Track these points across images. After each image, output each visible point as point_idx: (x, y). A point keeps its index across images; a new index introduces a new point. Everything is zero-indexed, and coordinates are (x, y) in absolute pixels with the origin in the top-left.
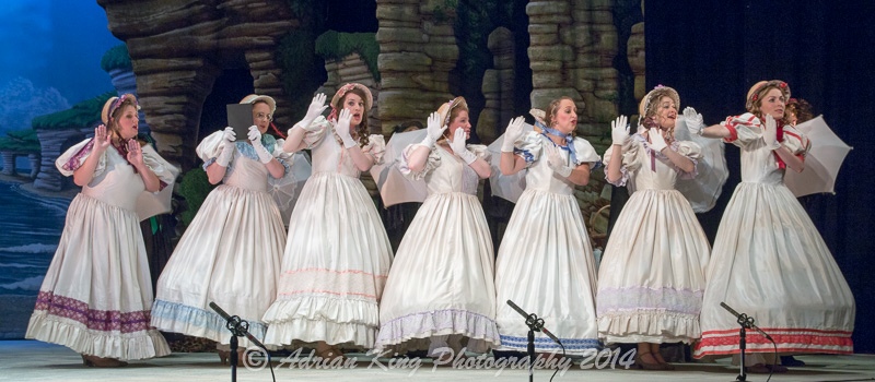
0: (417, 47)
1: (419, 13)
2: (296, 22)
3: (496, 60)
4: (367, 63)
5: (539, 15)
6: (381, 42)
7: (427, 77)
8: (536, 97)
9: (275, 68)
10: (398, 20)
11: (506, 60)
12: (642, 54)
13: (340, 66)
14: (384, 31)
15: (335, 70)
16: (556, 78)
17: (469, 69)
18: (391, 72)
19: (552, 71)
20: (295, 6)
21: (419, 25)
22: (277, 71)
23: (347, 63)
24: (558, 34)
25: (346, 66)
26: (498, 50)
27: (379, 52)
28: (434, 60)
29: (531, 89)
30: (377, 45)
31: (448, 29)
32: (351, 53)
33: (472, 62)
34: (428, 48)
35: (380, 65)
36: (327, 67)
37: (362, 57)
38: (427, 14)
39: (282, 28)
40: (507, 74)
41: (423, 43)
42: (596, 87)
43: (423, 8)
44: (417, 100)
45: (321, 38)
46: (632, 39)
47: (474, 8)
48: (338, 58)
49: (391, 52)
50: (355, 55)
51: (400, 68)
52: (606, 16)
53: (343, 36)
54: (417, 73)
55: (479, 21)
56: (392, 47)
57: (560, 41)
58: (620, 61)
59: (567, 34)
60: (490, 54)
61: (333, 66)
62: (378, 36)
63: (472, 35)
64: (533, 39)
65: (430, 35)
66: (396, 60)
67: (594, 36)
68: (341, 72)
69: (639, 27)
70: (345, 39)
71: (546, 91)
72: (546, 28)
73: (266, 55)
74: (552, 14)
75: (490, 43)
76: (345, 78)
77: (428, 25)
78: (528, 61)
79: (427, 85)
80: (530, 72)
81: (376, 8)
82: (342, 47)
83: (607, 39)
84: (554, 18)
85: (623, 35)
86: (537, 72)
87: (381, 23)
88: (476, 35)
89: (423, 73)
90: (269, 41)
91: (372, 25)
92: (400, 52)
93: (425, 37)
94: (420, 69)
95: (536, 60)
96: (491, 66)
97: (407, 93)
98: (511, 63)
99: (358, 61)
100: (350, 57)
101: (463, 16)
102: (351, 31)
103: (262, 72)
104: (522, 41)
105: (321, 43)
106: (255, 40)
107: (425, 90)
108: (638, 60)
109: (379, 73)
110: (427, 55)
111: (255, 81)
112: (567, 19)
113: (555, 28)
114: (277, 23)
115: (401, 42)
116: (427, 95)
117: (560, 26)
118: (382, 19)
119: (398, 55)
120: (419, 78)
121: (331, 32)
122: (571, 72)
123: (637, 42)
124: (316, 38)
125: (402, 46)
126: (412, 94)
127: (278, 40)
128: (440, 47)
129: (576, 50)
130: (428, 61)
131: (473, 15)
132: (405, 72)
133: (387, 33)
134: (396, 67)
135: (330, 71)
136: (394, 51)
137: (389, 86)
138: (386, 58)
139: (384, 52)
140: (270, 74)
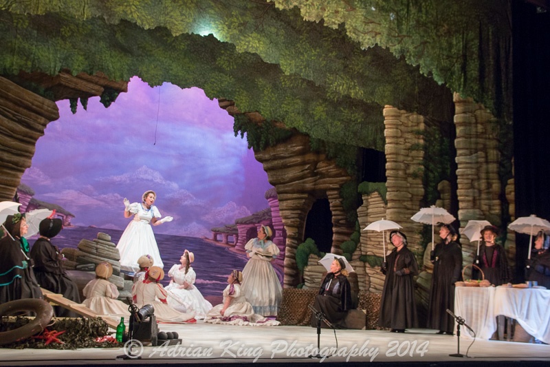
0: (405, 189)
1: (406, 174)
2: (349, 178)
3: (442, 196)
4: (381, 196)
5: (462, 175)
6: (388, 187)
7: (409, 203)
8: (461, 214)
9: (340, 198)
10: (396, 177)
11: (447, 195)
12: (513, 193)
13: (369, 197)
14: (389, 182)
15: (367, 199)
16: (470, 204)
17: (429, 199)
18: (392, 200)
19: (469, 201)
20: (349, 171)
21: (405, 179)
22: (341, 200)
23: (373, 196)
24: (472, 184)
25: (372, 198)
26: (443, 191)
27: (387, 191)
28: (413, 195)
29: (458, 209)
30: (386, 188)
31: (419, 181)
32: (374, 192)
33: (430, 196)
34: (410, 190)
35: (387, 197)
36: (363, 198)
37: (379, 194)
38: (409, 174)
39: (342, 181)
40: (447, 202)
41: (408, 187)
42: (490, 209)
43: (408, 171)
44: (405, 213)
45: (361, 185)
46: (508, 187)
47: (432, 172)
48: (368, 193)
49: (392, 191)
50: (376, 193)
51: (396, 198)
52: (495, 176)
53: (371, 184)
54: (404, 201)
55: (434, 177)
56: (393, 189)
57: (472, 187)
58: (502, 197)
59: (476, 184)
60: (439, 193)
61: (366, 197)
62: (387, 184)
63: (431, 184)
64: (459, 186)
65: (411, 184)
66: (395, 195)
67: (489, 185)
68: (370, 200)
69: (511, 181)
70: (371, 185)
71: (466, 210)
72: (466, 181)
73: (336, 192)
74: (468, 175)
75: (439, 188)
76: (371, 203)
77: (410, 179)
78: (457, 196)
79: (409, 206)
80: (458, 201)
81: (385, 171)
82: (370, 189)
83: (496, 186)
84: (470, 177)
85: (503, 184)
86: (462, 201)
87: (388, 178)
88: (433, 184)
89: (407, 201)
90: (337, 186)
91: (384, 179)
92: (397, 191)
93: (408, 185)
94: (406, 199)
95: (461, 196)
96: (440, 198)
97: (399, 210)
98: (449, 197)
99: (377, 195)
101: (426, 176)
102: (374, 182)
103: (333, 200)
104: (454, 187)
105: (361, 187)
106: (331, 186)
107: (408, 209)
108: (511, 196)
109: (387, 201)
110: (409, 192)
111: (331, 204)
112: (476, 177)
113: (470, 181)
114: (341, 178)
115: (397, 187)
116: (409, 211)
117: (472, 180)
118: (388, 176)
119: (396, 193)
120: (405, 203)
121: (365, 182)
122: (478, 202)
123: (510, 188)
124: (358, 185)
125: (398, 189)
126: (402, 211)
127: (341, 186)
128: (415, 189)
129: (480, 192)
130: (410, 196)
131: (431, 175)
132: (399, 200)
133: (391, 183)
134: (394, 198)
135: (364, 200)
136: (394, 191)
137: (391, 207)
138: (390, 194)
139: (389, 191)
140: (337, 201)
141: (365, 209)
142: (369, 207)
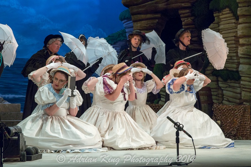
4: (232, 12)
6: (239, 3)
9: (192, 16)
13: (221, 14)
15: (218, 16)
18: (244, 16)
22: (192, 18)
23: (224, 13)
25: (223, 14)
27: (238, 7)
30: (237, 4)
32: (225, 8)
35: (238, 13)
36: (215, 15)
37: (231, 10)
48: (219, 10)
49: (243, 7)
50: (227, 9)
51: (248, 14)
56: (244, 5)
61: (217, 14)
66: (246, 10)
68: (221, 17)
73: (188, 11)
76: (222, 20)
82: (221, 6)
90: (188, 5)
92: (248, 6)
99: (228, 12)
100: (225, 10)
103: (185, 19)
105: (212, 4)
106: (183, 5)
109: (238, 16)
111: (183, 23)
115: (249, 2)
119: (247, 8)
124: (210, 2)
125: (249, 4)
127: (193, 4)
134: (245, 13)
135: (216, 17)
136: (245, 6)
137: (243, 22)
138: (241, 9)
139: (240, 7)
140: (189, 19)
141: (217, 25)
142: (220, 24)
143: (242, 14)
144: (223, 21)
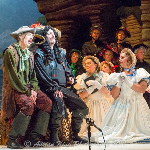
2: (109, 4)
4: (137, 18)
6: (142, 10)
13: (127, 20)
15: (125, 22)
18: (147, 21)
22: (102, 23)
23: (129, 19)
25: (129, 20)
27: (142, 14)
30: (141, 11)
35: (142, 19)
36: (121, 21)
37: (135, 16)
39: (103, 7)
45: (119, 10)
48: (126, 17)
49: (147, 13)
50: (132, 16)
53: (128, 8)
61: (124, 20)
62: (141, 8)
66: (148, 17)
73: (98, 17)
87: (142, 2)
90: (98, 12)
99: (134, 18)
100: (130, 16)
102: (131, 6)
103: (96, 24)
105: (119, 11)
106: (93, 12)
109: (142, 22)
114: (102, 5)
119: (149, 15)
121: (123, 7)
124: (117, 10)
127: (102, 11)
133: (145, 6)
134: (148, 20)
135: (123, 22)
136: (148, 13)
137: (146, 27)
138: (145, 16)
139: (144, 14)
140: (99, 25)
143: (145, 20)
144: (129, 26)
